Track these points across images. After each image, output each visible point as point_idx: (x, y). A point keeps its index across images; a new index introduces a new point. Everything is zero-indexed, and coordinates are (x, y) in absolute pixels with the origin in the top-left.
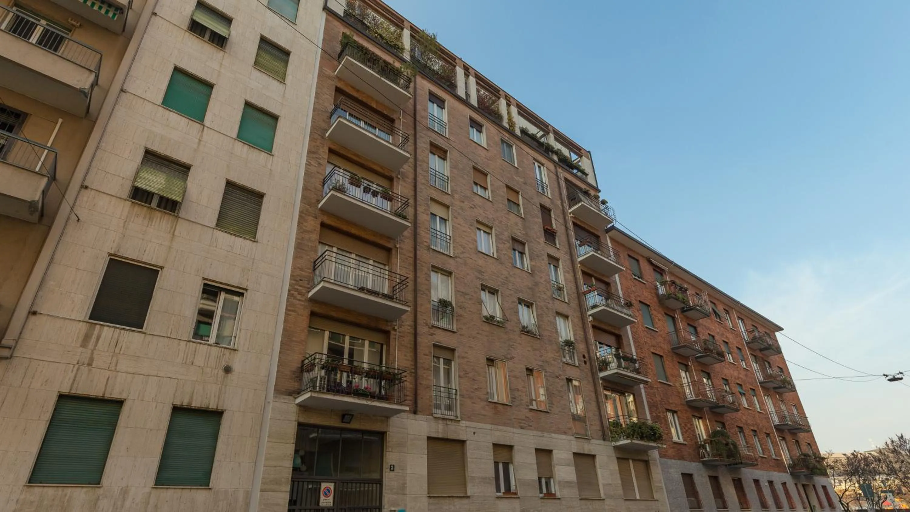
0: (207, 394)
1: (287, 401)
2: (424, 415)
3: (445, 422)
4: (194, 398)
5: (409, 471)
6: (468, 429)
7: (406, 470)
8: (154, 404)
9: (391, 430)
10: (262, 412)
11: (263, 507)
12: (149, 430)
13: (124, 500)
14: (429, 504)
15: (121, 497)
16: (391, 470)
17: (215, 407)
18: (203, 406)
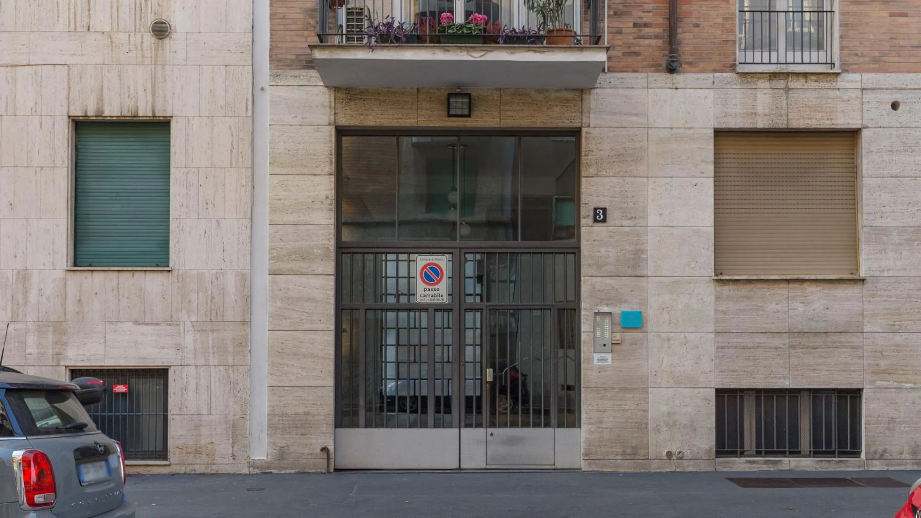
0: (129, 88)
1: (305, 83)
2: (703, 71)
3: (781, 84)
4: (106, 101)
5: (653, 220)
6: (868, 96)
7: (645, 218)
8: (36, 120)
9: (592, 122)
10: (250, 113)
11: (279, 304)
12: (39, 170)
13: (26, 292)
14: (718, 298)
15: (20, 286)
16: (595, 221)
17: (150, 114)
18: (125, 113)
